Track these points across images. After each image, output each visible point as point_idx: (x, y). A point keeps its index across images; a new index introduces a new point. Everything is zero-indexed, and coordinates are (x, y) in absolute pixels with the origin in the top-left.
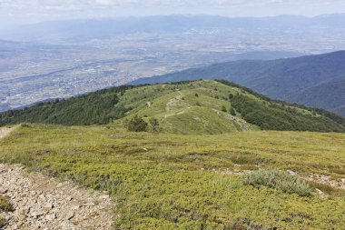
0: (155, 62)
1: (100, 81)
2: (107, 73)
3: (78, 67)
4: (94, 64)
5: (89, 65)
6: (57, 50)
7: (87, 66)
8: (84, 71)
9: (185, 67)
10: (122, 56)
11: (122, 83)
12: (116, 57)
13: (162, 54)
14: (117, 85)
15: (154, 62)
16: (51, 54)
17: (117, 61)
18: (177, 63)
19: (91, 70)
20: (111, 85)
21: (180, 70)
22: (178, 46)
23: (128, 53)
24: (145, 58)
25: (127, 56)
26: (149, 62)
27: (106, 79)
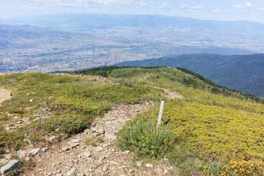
0: (139, 50)
1: (96, 61)
2: (101, 55)
3: (81, 49)
4: (93, 48)
5: (89, 48)
6: (67, 36)
7: (87, 49)
8: (85, 53)
9: (161, 55)
10: (114, 44)
11: (112, 64)
12: (110, 44)
13: (144, 44)
14: (108, 65)
15: (137, 49)
16: (62, 38)
17: (110, 47)
18: (155, 52)
19: (90, 52)
20: (103, 64)
21: (156, 57)
22: (157, 39)
23: (118, 41)
24: (131, 46)
25: (118, 44)
26: (134, 49)
27: (101, 60)
